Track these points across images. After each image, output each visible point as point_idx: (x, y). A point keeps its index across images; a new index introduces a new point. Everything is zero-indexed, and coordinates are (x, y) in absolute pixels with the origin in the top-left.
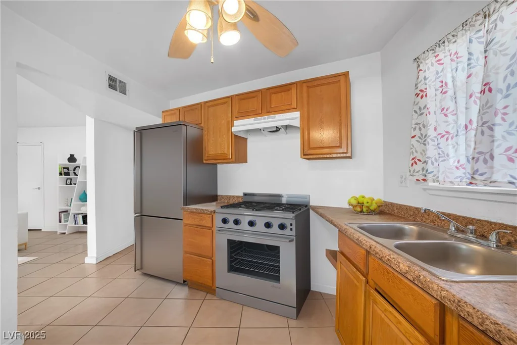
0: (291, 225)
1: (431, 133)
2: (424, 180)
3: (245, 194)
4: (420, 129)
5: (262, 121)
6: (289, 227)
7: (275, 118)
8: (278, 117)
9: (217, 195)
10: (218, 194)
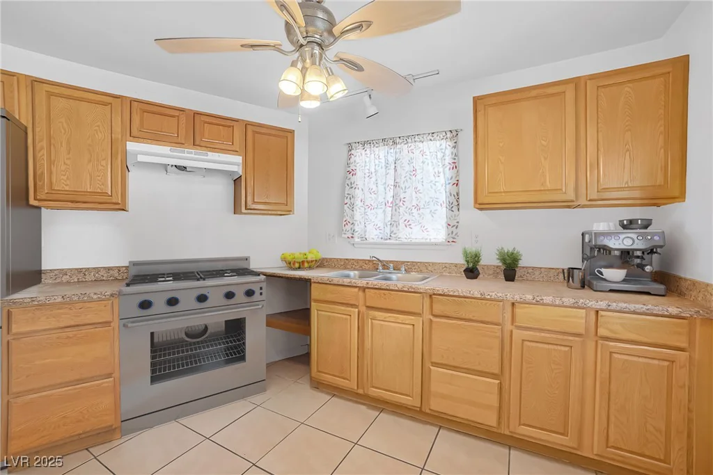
0: (261, 288)
1: (358, 203)
2: (352, 237)
3: (135, 264)
4: (350, 199)
5: (186, 155)
6: (257, 291)
7: (207, 156)
8: (212, 156)
9: (41, 271)
10: (43, 268)
